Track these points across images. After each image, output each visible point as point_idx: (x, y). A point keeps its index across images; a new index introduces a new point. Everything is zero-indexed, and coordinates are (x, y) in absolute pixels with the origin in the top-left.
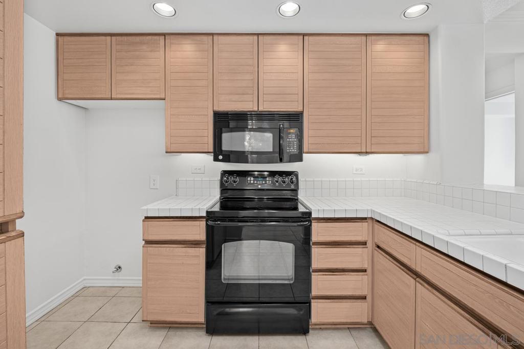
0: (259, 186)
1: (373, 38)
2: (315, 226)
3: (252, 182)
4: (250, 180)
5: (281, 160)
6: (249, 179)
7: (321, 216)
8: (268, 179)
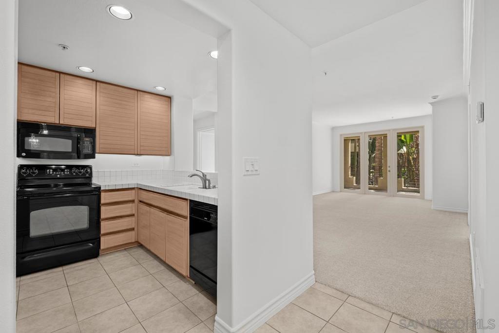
0: (58, 176)
1: (141, 93)
2: (103, 194)
3: (51, 173)
4: (50, 172)
5: (79, 158)
6: (48, 171)
7: (107, 188)
8: (66, 171)
